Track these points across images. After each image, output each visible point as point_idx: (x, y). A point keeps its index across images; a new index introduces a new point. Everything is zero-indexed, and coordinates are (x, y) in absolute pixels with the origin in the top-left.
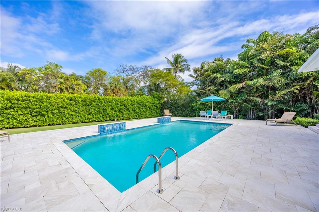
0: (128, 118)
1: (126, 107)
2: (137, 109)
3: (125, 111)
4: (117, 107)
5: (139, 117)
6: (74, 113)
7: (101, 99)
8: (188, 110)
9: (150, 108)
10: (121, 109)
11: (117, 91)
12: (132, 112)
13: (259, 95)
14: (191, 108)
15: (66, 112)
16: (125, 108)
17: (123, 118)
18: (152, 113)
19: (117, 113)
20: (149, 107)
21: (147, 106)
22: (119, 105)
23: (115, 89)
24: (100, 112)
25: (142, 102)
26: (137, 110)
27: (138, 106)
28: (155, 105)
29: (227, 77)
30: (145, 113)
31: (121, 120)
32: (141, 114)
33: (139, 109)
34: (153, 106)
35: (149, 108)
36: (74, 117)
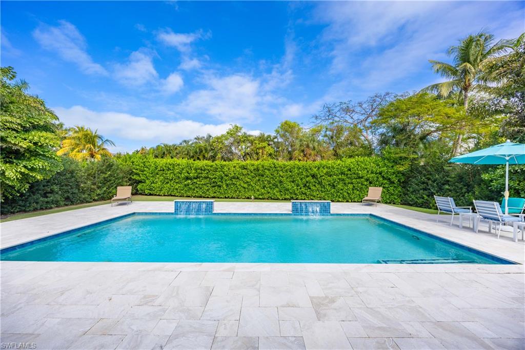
1: (317, 179)
2: (338, 182)
3: (315, 186)
4: (301, 179)
5: (344, 198)
6: (246, 186)
7: (277, 166)
10: (307, 182)
11: (309, 152)
12: (328, 188)
15: (238, 183)
16: (314, 180)
19: (300, 189)
20: (367, 180)
22: (303, 176)
24: (277, 186)
25: (350, 170)
26: (340, 186)
27: (344, 177)
28: (383, 177)
32: (348, 193)
33: (345, 183)
34: (378, 178)
36: (246, 190)
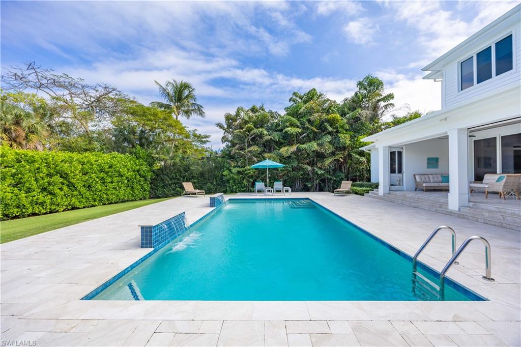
0: (70, 207)
1: (66, 178)
2: (97, 182)
3: (61, 189)
4: (36, 180)
5: (100, 201)
8: (212, 183)
9: (128, 181)
10: (49, 184)
11: (24, 135)
12: (83, 190)
13: (307, 163)
14: (218, 179)
16: (61, 180)
17: (53, 207)
18: (133, 192)
20: (127, 178)
21: (122, 176)
22: (41, 175)
23: (18, 129)
25: (110, 167)
26: (99, 186)
27: (102, 175)
28: (140, 175)
29: (276, 136)
30: (117, 192)
31: (46, 213)
32: (107, 194)
33: (104, 183)
34: (136, 176)
35: (126, 181)
